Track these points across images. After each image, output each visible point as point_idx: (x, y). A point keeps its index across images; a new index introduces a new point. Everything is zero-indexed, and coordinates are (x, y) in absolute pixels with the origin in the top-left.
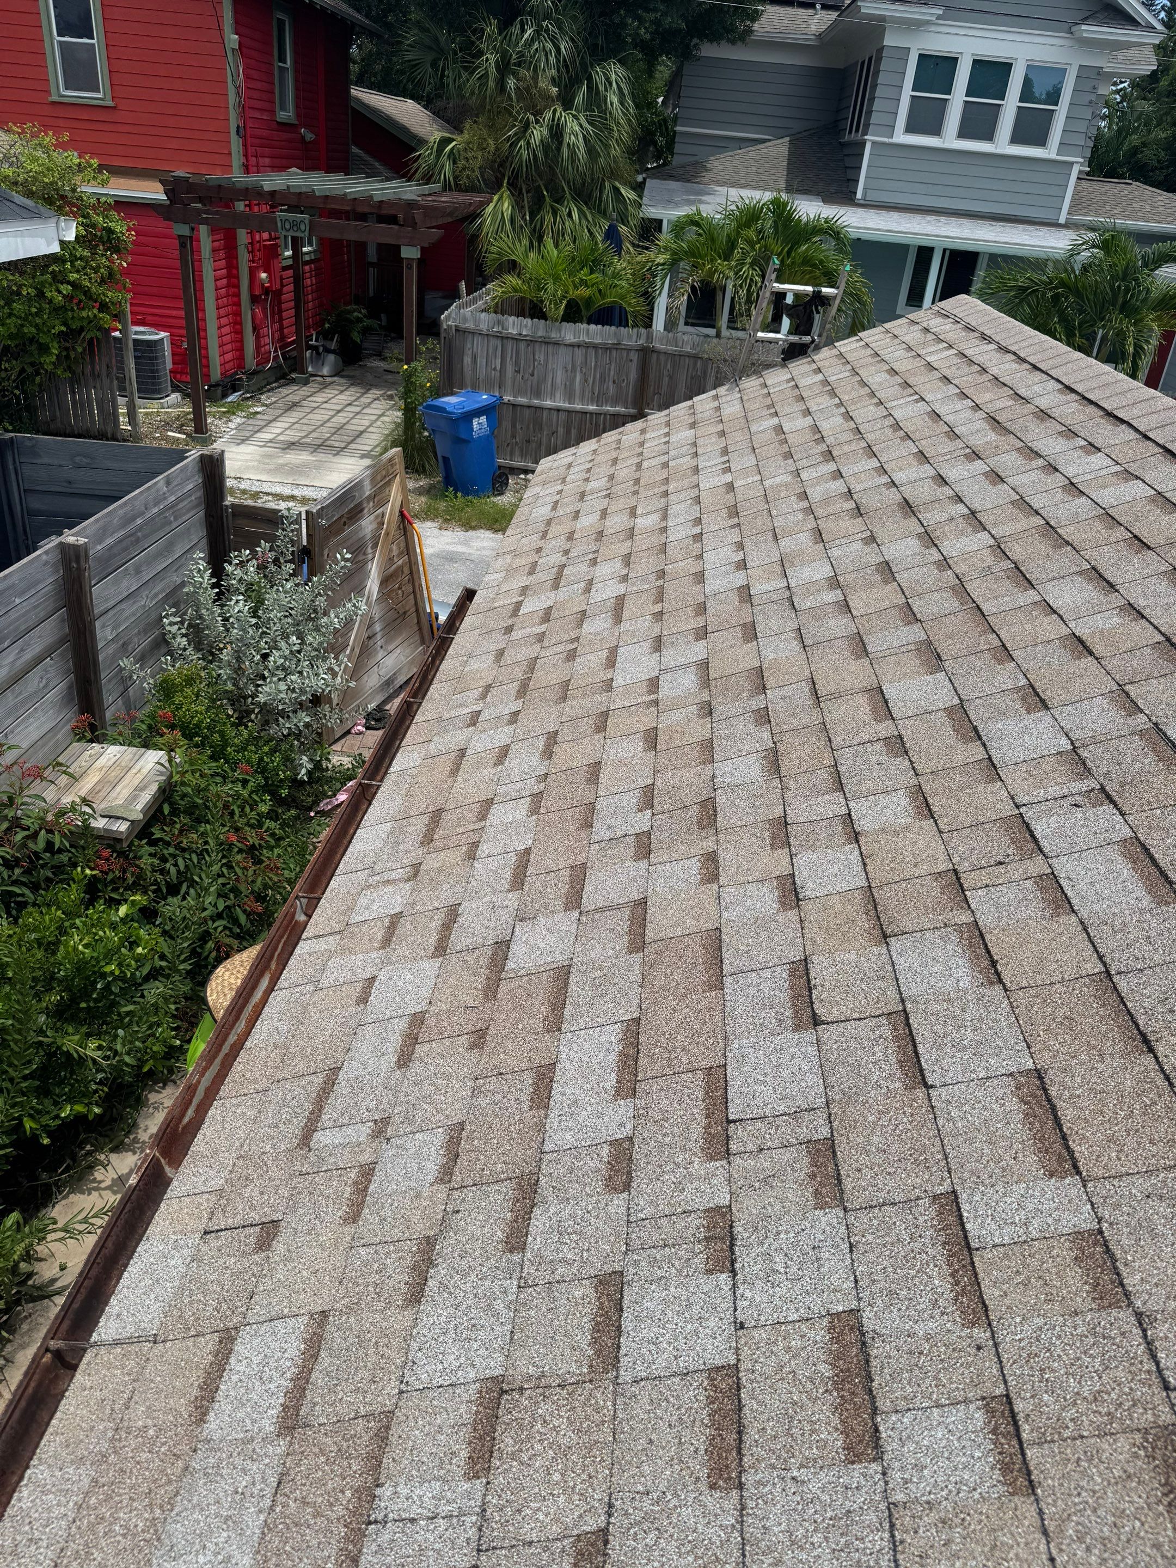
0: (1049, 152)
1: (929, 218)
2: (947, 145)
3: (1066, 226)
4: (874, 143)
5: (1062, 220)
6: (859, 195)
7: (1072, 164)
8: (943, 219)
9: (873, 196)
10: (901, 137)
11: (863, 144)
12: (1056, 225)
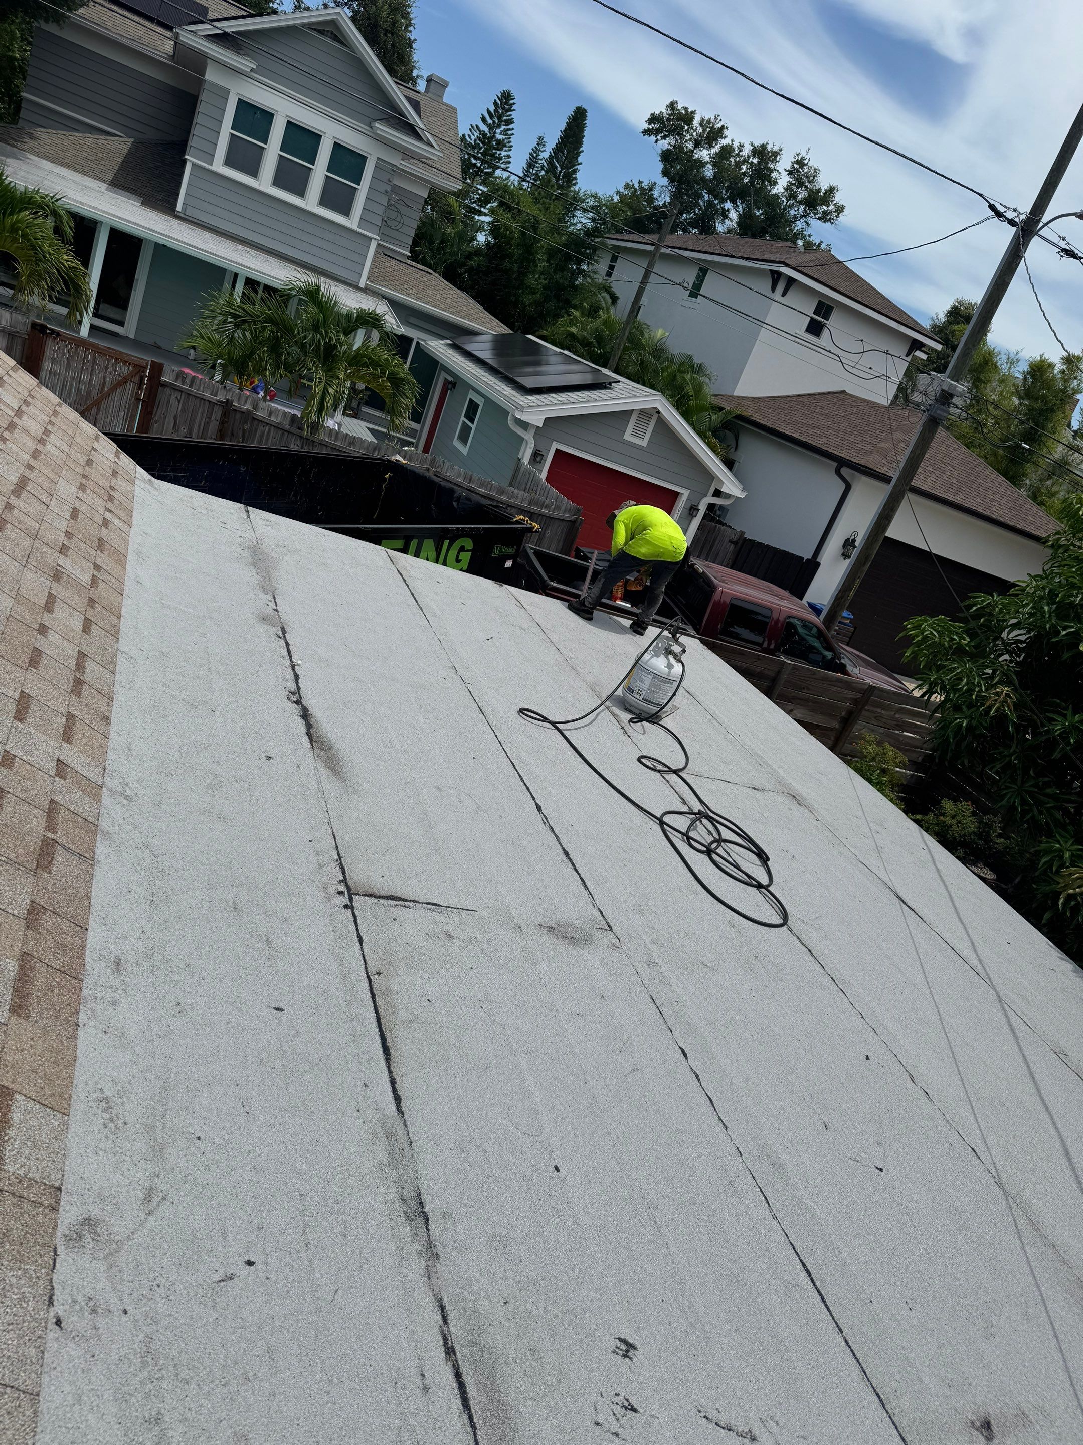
0: (352, 222)
1: (240, 247)
2: (262, 188)
3: (366, 290)
4: (194, 164)
5: (362, 285)
6: (179, 208)
7: (371, 239)
8: (253, 252)
9: (192, 213)
10: (218, 166)
11: (184, 162)
12: (356, 287)
